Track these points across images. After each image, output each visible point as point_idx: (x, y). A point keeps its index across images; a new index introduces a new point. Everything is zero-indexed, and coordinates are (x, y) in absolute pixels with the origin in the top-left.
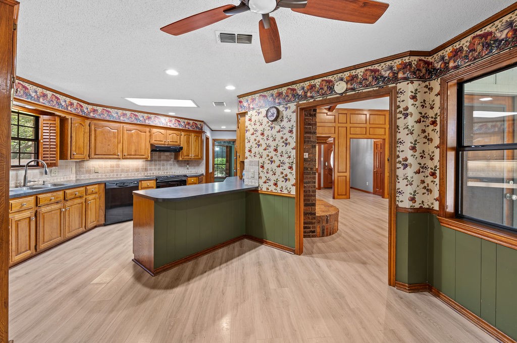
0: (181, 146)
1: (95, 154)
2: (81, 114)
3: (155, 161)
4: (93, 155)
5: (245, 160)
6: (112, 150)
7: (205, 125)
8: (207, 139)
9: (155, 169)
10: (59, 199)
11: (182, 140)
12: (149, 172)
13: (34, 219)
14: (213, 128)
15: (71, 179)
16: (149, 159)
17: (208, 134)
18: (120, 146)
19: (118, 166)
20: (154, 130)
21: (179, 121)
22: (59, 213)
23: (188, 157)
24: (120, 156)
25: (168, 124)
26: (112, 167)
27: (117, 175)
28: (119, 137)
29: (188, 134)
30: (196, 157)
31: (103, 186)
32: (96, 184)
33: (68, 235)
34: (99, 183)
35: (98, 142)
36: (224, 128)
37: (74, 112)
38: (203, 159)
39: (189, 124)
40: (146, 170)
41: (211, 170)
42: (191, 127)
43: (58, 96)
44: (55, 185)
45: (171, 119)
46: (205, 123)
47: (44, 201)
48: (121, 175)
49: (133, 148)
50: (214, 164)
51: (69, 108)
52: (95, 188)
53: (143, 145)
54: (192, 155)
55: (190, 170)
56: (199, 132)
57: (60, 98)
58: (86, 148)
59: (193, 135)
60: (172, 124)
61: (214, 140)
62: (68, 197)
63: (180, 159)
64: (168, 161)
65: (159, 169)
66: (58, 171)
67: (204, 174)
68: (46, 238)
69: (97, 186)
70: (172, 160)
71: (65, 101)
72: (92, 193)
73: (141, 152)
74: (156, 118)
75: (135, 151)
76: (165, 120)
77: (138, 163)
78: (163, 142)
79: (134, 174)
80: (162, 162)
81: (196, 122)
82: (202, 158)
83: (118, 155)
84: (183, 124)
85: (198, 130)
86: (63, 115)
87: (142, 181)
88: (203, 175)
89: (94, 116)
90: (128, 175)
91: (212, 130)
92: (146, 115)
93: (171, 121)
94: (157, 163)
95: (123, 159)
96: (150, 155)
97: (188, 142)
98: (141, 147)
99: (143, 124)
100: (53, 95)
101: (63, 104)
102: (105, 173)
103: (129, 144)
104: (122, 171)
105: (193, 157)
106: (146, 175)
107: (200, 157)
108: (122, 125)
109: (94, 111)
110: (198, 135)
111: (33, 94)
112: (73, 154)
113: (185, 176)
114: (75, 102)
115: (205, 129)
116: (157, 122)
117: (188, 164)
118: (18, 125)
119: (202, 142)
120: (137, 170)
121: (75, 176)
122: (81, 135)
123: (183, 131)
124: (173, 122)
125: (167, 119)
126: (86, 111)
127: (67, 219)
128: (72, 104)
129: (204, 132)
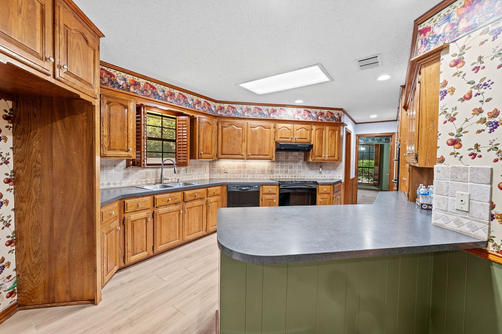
0: (312, 143)
1: (222, 154)
2: (208, 112)
3: (282, 162)
4: (220, 156)
5: (437, 167)
6: (236, 150)
7: (345, 115)
8: (348, 134)
9: (282, 172)
10: (177, 200)
11: (312, 136)
12: (275, 175)
13: (150, 220)
14: (357, 119)
15: (205, 178)
16: (274, 159)
17: (350, 127)
18: (244, 145)
19: (245, 167)
20: (280, 125)
21: (309, 112)
22: (178, 214)
23: (320, 158)
24: (245, 157)
25: (296, 117)
26: (239, 167)
27: (244, 176)
28: (243, 135)
29: (321, 127)
30: (331, 158)
31: (225, 188)
32: (219, 186)
33: (188, 238)
34: (222, 185)
35: (224, 140)
36: (374, 117)
37: (201, 110)
38: (342, 161)
39: (322, 114)
40: (272, 172)
41: (352, 175)
42: (325, 118)
43: (185, 94)
44: (185, 184)
45: (299, 109)
46: (345, 112)
47: (161, 201)
48: (247, 176)
49: (257, 147)
50: (357, 167)
51: (196, 107)
52: (217, 190)
53: (267, 143)
54: (326, 155)
55: (323, 175)
56: (337, 124)
57: (187, 96)
58: (214, 147)
59: (327, 128)
60: (302, 116)
61: (359, 136)
62: (187, 198)
63: (310, 160)
64: (297, 162)
65: (286, 172)
66: (193, 170)
67: (343, 181)
68: (164, 240)
69: (219, 188)
70: (301, 161)
71: (193, 100)
72: (214, 195)
73: (265, 152)
74: (282, 110)
75: (259, 150)
76: (292, 111)
77: (265, 164)
78: (289, 140)
79: (260, 176)
80: (289, 164)
81: (332, 111)
82: (339, 159)
83: (242, 155)
84: (314, 115)
85: (334, 121)
86: (191, 114)
87: (263, 185)
88: (340, 181)
89: (221, 113)
90: (254, 176)
91: (356, 123)
92: (270, 108)
93: (299, 112)
94: (284, 164)
95: (247, 159)
96: (274, 155)
97: (321, 138)
98: (265, 147)
99: (268, 118)
100: (180, 93)
101: (190, 102)
102: (233, 174)
103: (253, 142)
104: (249, 172)
105: (327, 158)
106: (272, 178)
107: (336, 158)
108: (246, 121)
109: (221, 108)
110: (334, 128)
111: (161, 94)
112: (201, 154)
113: (316, 183)
114: (202, 100)
115: (345, 119)
116: (283, 114)
117: (321, 167)
118: (162, 127)
119: (340, 138)
120: (263, 172)
121: (208, 175)
122: (209, 134)
123: (314, 125)
124: (302, 113)
125: (295, 110)
126: (213, 109)
127: (186, 221)
128: (199, 103)
129: (343, 124)
